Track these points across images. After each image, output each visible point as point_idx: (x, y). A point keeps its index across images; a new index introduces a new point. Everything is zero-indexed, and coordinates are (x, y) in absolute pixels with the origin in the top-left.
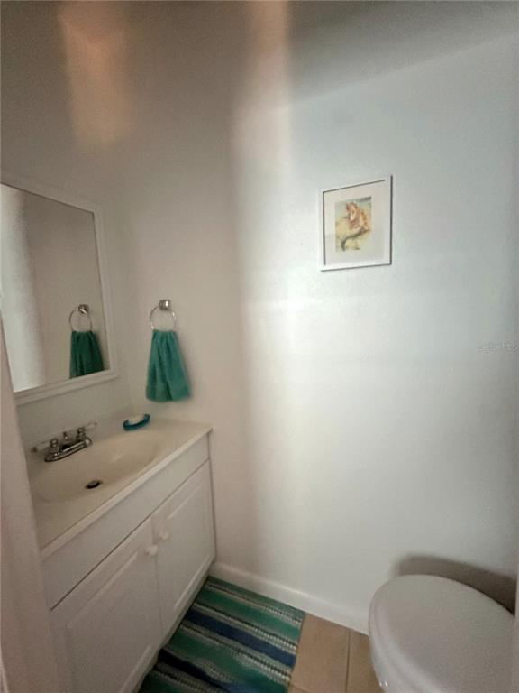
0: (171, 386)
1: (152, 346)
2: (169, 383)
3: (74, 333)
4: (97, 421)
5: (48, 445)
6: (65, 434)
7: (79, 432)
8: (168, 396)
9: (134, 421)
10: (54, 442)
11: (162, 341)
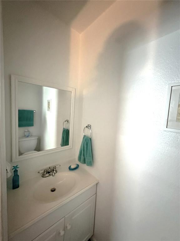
0: (86, 159)
1: (82, 142)
2: (86, 158)
3: (64, 128)
4: (61, 165)
5: (43, 171)
6: (50, 168)
7: (54, 168)
8: (84, 162)
9: (73, 167)
10: (45, 170)
11: (85, 141)
